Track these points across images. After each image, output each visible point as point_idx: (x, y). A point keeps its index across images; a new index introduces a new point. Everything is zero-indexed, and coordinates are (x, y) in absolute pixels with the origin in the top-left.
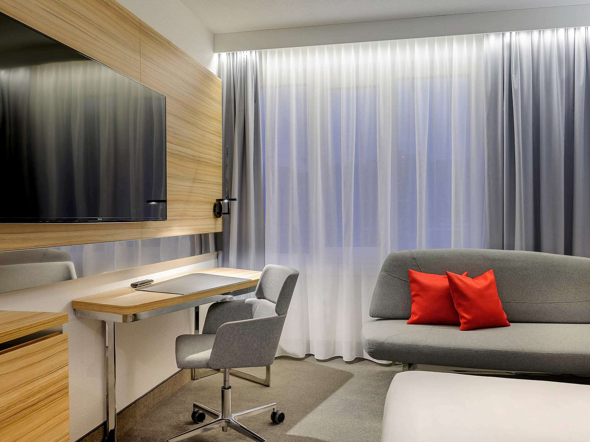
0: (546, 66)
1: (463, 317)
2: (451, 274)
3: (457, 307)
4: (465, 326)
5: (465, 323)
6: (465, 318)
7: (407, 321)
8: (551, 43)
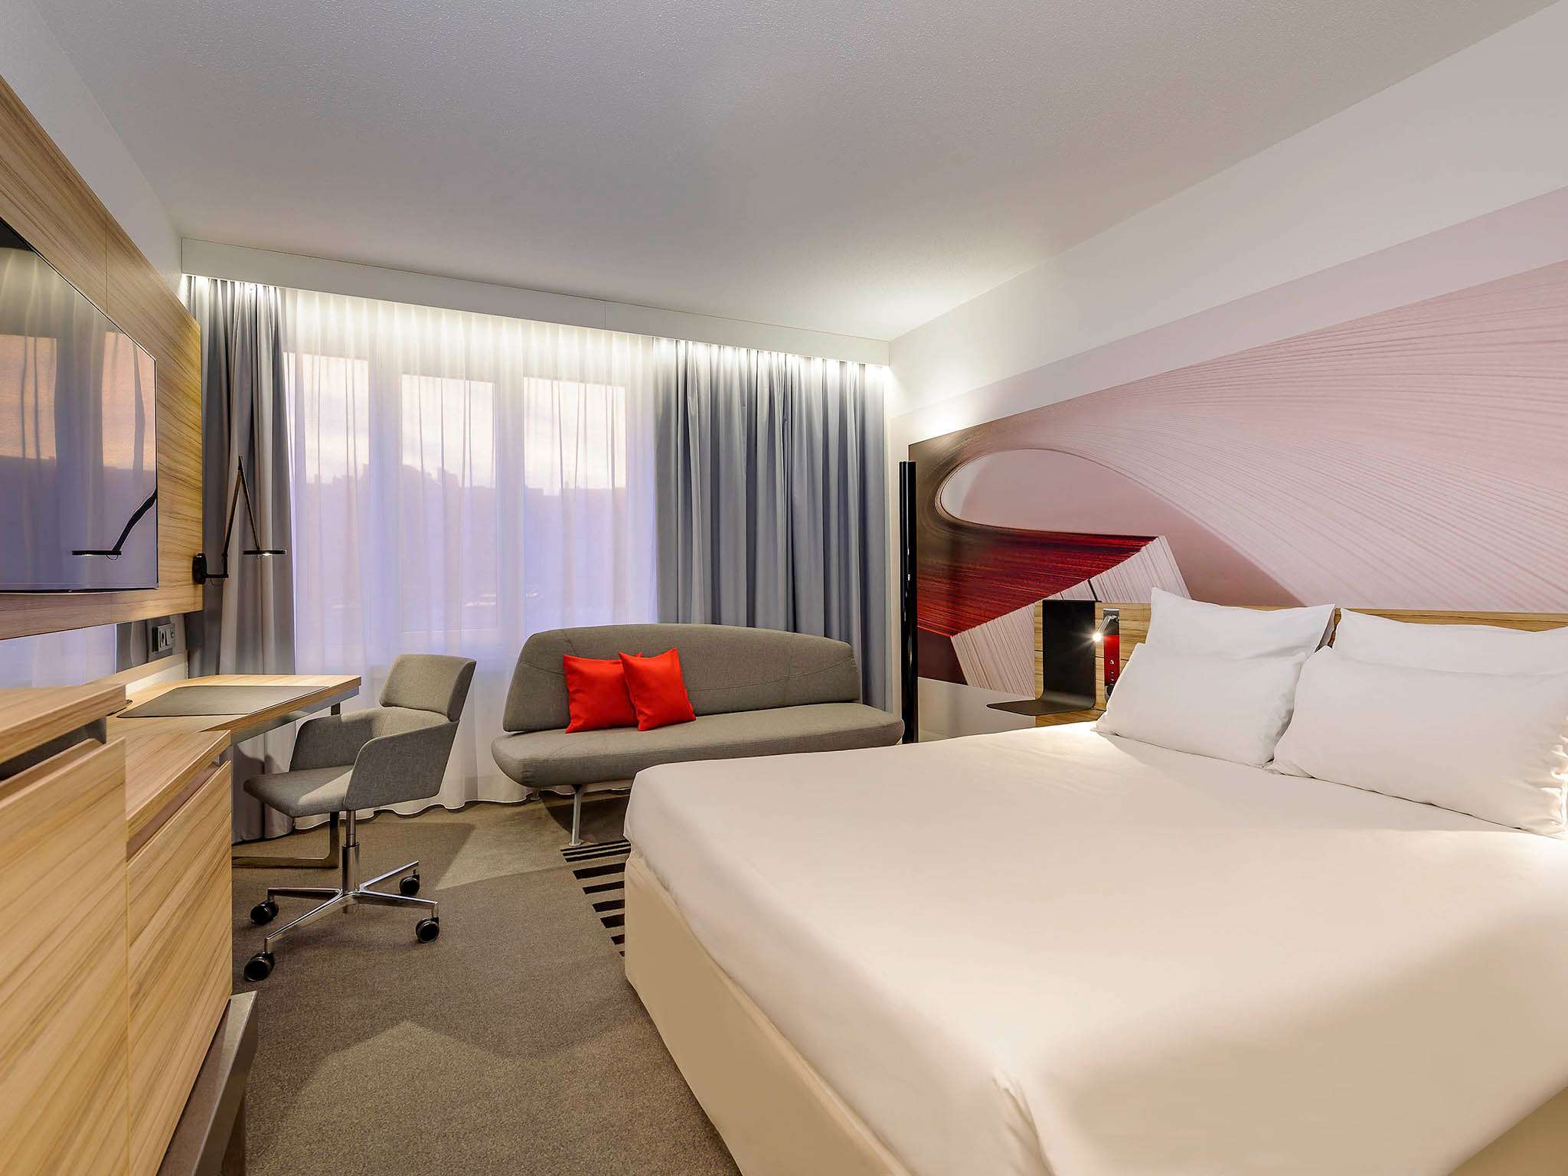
0: (726, 395)
1: (641, 713)
2: (626, 656)
3: (635, 701)
4: (645, 724)
5: (645, 720)
6: (646, 715)
7: (565, 730)
8: (732, 368)
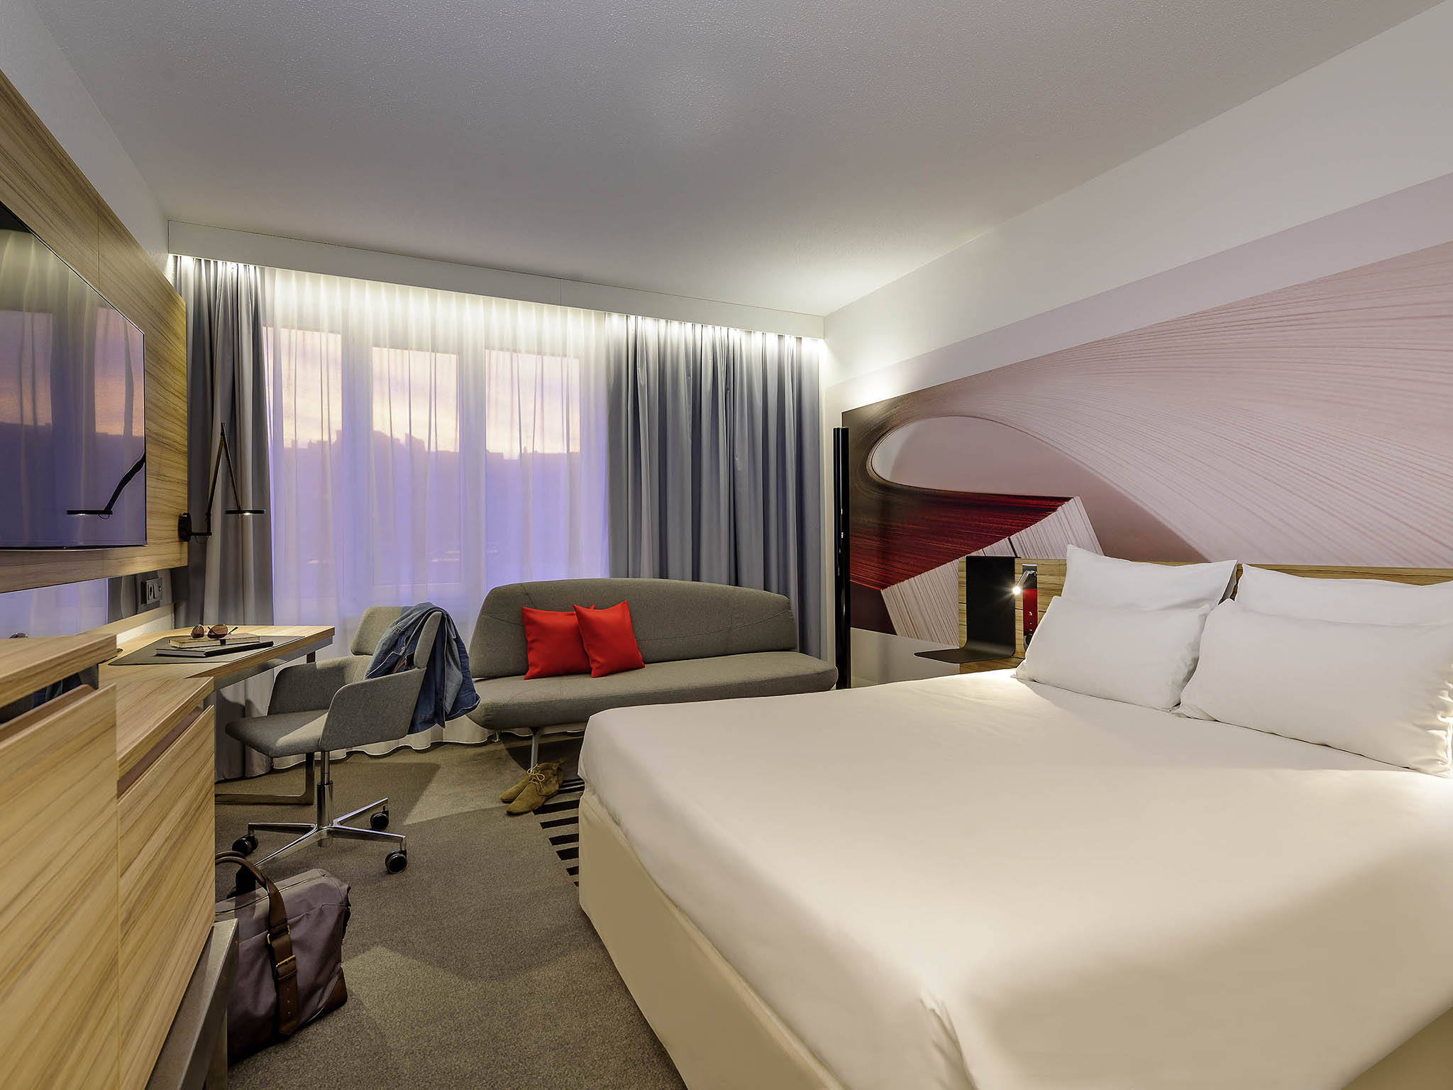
0: (672, 366)
1: (594, 661)
2: (580, 608)
3: (588, 649)
4: (598, 671)
5: (598, 668)
6: (599, 663)
7: (523, 677)
